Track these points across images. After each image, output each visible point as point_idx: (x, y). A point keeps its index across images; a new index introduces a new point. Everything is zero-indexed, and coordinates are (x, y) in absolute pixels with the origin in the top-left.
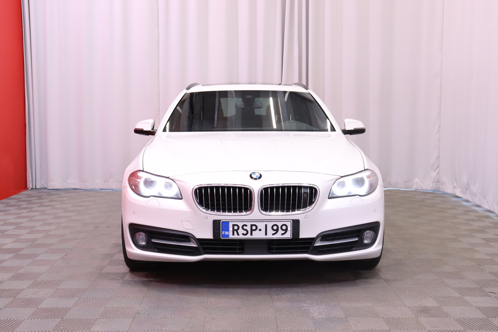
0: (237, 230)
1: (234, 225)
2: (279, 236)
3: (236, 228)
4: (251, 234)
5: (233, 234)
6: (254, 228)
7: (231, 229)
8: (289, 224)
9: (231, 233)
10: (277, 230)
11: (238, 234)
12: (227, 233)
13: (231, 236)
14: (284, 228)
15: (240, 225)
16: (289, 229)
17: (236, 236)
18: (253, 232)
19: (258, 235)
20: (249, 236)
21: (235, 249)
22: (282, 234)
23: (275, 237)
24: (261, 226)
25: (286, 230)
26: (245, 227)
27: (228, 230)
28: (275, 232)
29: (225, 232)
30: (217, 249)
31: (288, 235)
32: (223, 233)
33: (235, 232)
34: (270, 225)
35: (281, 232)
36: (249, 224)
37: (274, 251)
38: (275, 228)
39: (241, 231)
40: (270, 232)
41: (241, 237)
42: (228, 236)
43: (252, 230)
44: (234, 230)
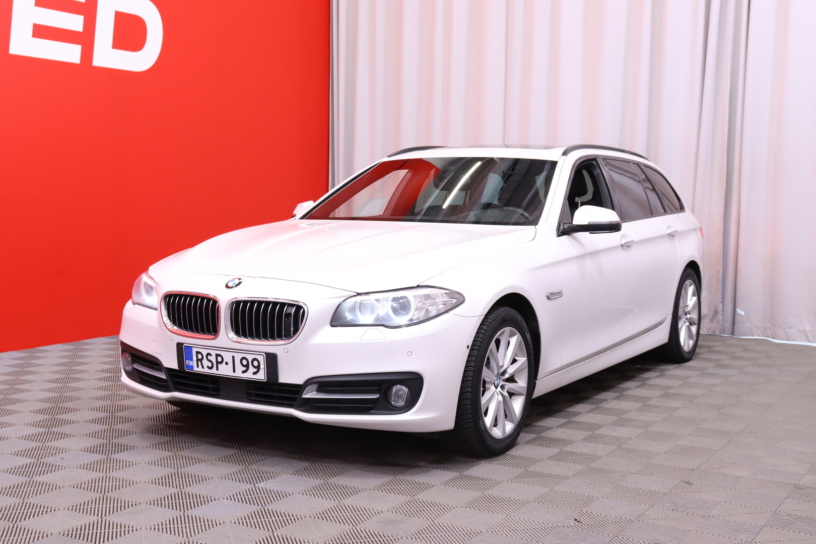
0: (201, 360)
1: (198, 353)
2: (249, 375)
3: (200, 357)
4: (217, 369)
5: (198, 366)
6: (220, 359)
7: (195, 358)
8: (262, 359)
9: (195, 363)
10: (247, 366)
11: (203, 367)
12: (191, 363)
13: (195, 368)
14: (256, 364)
15: (205, 352)
16: (262, 366)
17: (199, 370)
18: (219, 365)
19: (225, 371)
20: (214, 371)
21: (207, 389)
22: (254, 373)
23: (245, 377)
24: (227, 357)
25: (258, 368)
26: (209, 357)
27: (191, 359)
28: (245, 369)
30: (188, 385)
31: (261, 376)
32: (187, 363)
33: (199, 362)
34: (238, 357)
35: (251, 369)
36: (213, 353)
38: (245, 362)
39: (206, 363)
40: (239, 368)
41: (206, 370)
42: (192, 367)
43: (218, 363)
44: (198, 360)
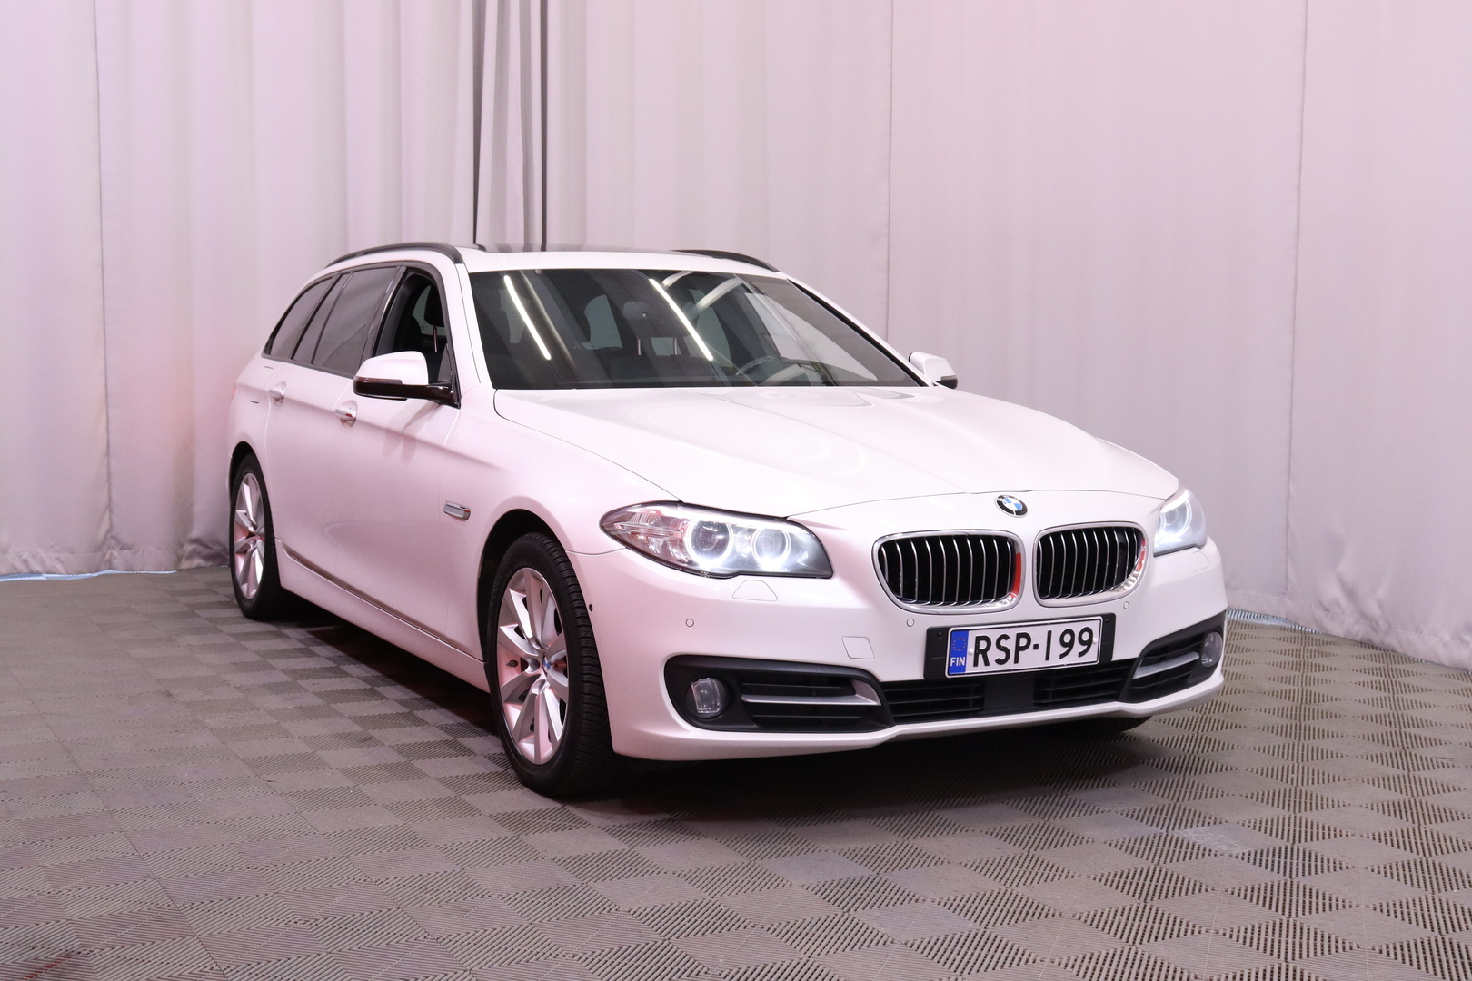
0: (984, 652)
1: (978, 639)
2: (1073, 659)
3: (983, 645)
4: (1016, 661)
5: (976, 664)
6: (1023, 642)
7: (971, 650)
8: (1096, 627)
9: (970, 659)
10: (1070, 645)
11: (987, 663)
12: (961, 661)
13: (970, 670)
14: (1086, 637)
15: (994, 635)
16: (1095, 639)
17: (981, 669)
18: (1021, 653)
19: (1031, 660)
20: (1010, 666)
22: (1081, 654)
23: (1065, 663)
24: (1038, 635)
25: (1089, 643)
26: (1003, 643)
27: (964, 653)
28: (1066, 649)
29: (955, 660)
31: (1092, 657)
32: (952, 662)
33: (980, 657)
34: (1057, 631)
35: (1078, 648)
36: (1012, 633)
37: (1051, 701)
38: (1067, 638)
39: (994, 654)
40: (1057, 649)
41: (994, 667)
42: (963, 668)
43: (1019, 649)
44: (977, 651)
